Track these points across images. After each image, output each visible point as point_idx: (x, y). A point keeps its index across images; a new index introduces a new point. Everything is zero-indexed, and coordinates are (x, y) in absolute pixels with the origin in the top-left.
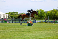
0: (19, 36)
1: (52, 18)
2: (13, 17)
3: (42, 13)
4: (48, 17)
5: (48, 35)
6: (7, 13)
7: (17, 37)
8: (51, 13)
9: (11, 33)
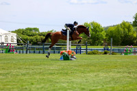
0: (43, 85)
1: (121, 42)
2: (27, 40)
3: (96, 31)
4: (110, 39)
5: (109, 82)
6: (12, 32)
7: (38, 86)
8: (118, 31)
9: (23, 77)
